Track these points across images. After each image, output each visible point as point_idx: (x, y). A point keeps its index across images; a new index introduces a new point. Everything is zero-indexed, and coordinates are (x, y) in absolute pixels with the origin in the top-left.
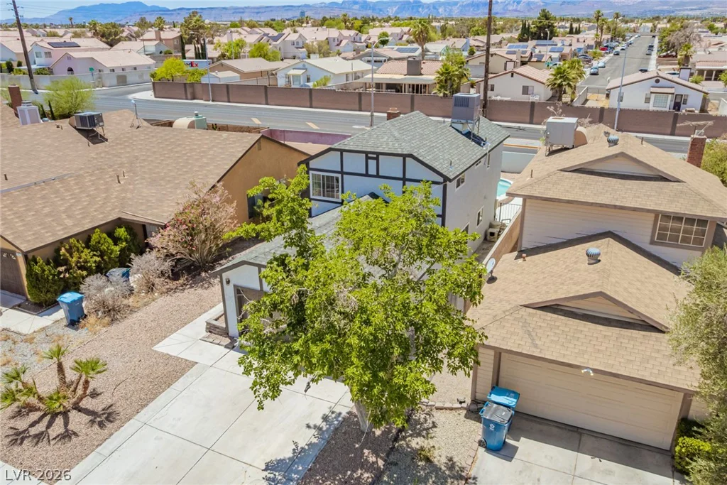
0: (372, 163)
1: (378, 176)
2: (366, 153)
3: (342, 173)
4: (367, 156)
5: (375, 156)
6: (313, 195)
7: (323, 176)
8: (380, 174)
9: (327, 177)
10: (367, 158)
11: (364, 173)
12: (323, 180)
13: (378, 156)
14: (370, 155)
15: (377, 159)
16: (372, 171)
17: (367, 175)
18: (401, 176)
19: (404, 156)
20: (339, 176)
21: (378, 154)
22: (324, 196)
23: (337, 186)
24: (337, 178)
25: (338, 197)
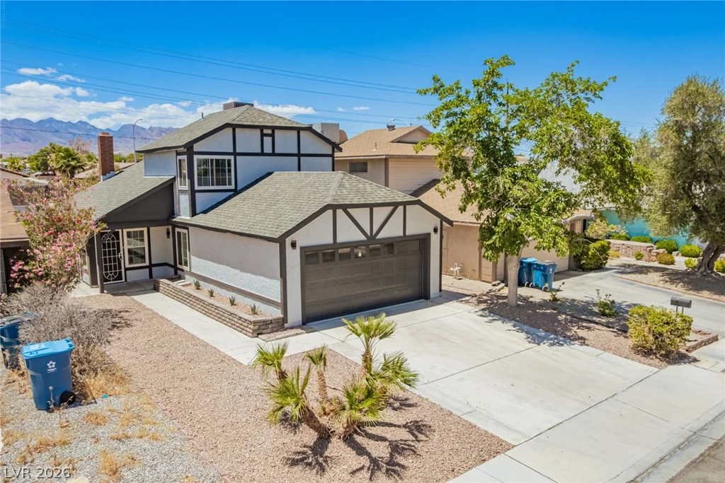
0: (268, 140)
1: (273, 154)
2: (262, 128)
3: (235, 154)
4: (262, 131)
5: (269, 132)
6: (199, 185)
7: (212, 160)
8: (276, 152)
9: (217, 161)
10: (263, 135)
11: (259, 151)
12: (212, 164)
13: (273, 131)
14: (265, 131)
15: (272, 135)
16: (268, 149)
17: (262, 154)
18: (296, 152)
19: (299, 130)
20: (232, 158)
21: (274, 128)
22: (213, 185)
23: (229, 171)
24: (229, 161)
25: (230, 184)
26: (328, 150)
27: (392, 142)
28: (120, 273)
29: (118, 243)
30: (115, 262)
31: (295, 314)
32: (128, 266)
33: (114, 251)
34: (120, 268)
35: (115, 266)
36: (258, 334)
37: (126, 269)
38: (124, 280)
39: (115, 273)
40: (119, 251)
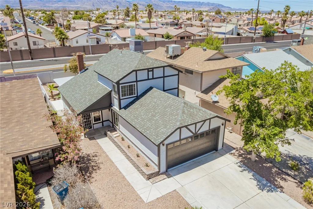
0: (151, 73)
1: (153, 78)
2: (148, 69)
3: (137, 81)
5: (152, 69)
6: (122, 96)
7: (127, 86)
9: (129, 86)
10: (148, 71)
13: (153, 70)
14: (149, 70)
15: (153, 71)
16: (151, 77)
17: (148, 79)
18: (162, 76)
19: (164, 67)
20: (135, 83)
21: (153, 68)
22: (128, 96)
23: (135, 88)
24: (134, 85)
25: (135, 94)
26: (176, 72)
27: (205, 61)
28: (91, 126)
29: (90, 115)
30: (89, 122)
31: (163, 168)
32: (94, 123)
33: (88, 118)
34: (91, 124)
35: (89, 123)
36: (149, 179)
37: (93, 124)
38: (93, 128)
39: (89, 126)
40: (90, 118)
